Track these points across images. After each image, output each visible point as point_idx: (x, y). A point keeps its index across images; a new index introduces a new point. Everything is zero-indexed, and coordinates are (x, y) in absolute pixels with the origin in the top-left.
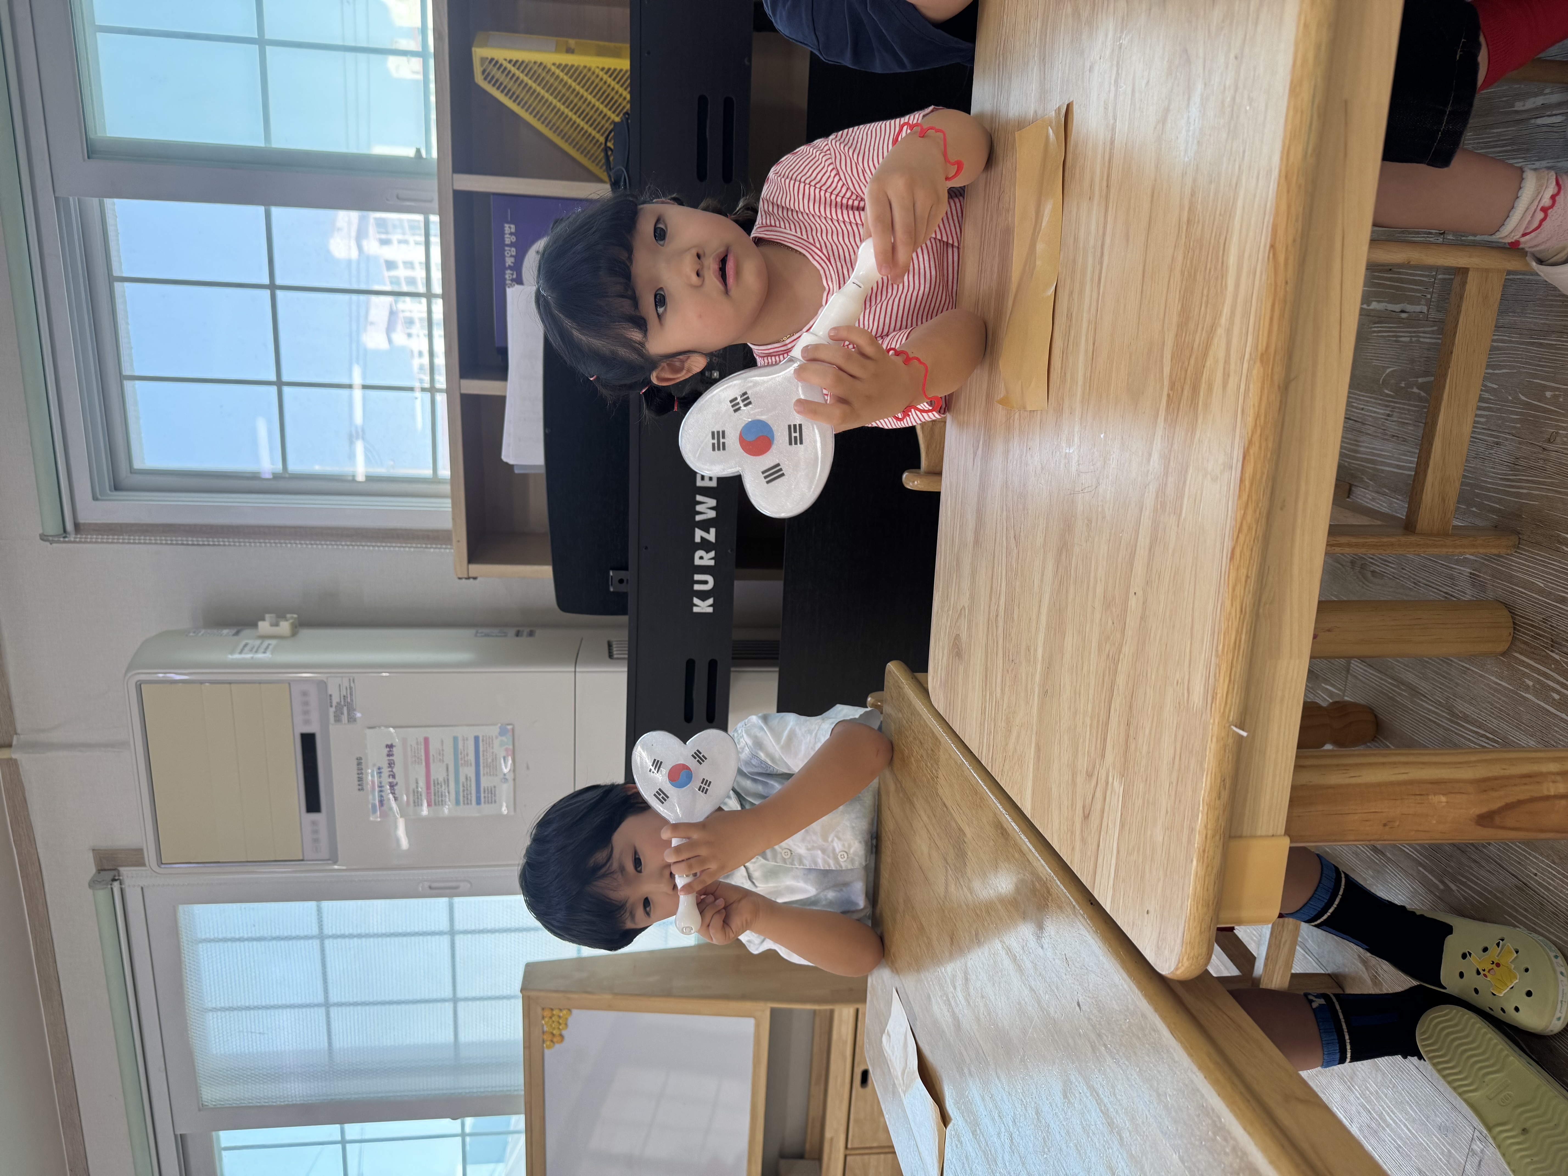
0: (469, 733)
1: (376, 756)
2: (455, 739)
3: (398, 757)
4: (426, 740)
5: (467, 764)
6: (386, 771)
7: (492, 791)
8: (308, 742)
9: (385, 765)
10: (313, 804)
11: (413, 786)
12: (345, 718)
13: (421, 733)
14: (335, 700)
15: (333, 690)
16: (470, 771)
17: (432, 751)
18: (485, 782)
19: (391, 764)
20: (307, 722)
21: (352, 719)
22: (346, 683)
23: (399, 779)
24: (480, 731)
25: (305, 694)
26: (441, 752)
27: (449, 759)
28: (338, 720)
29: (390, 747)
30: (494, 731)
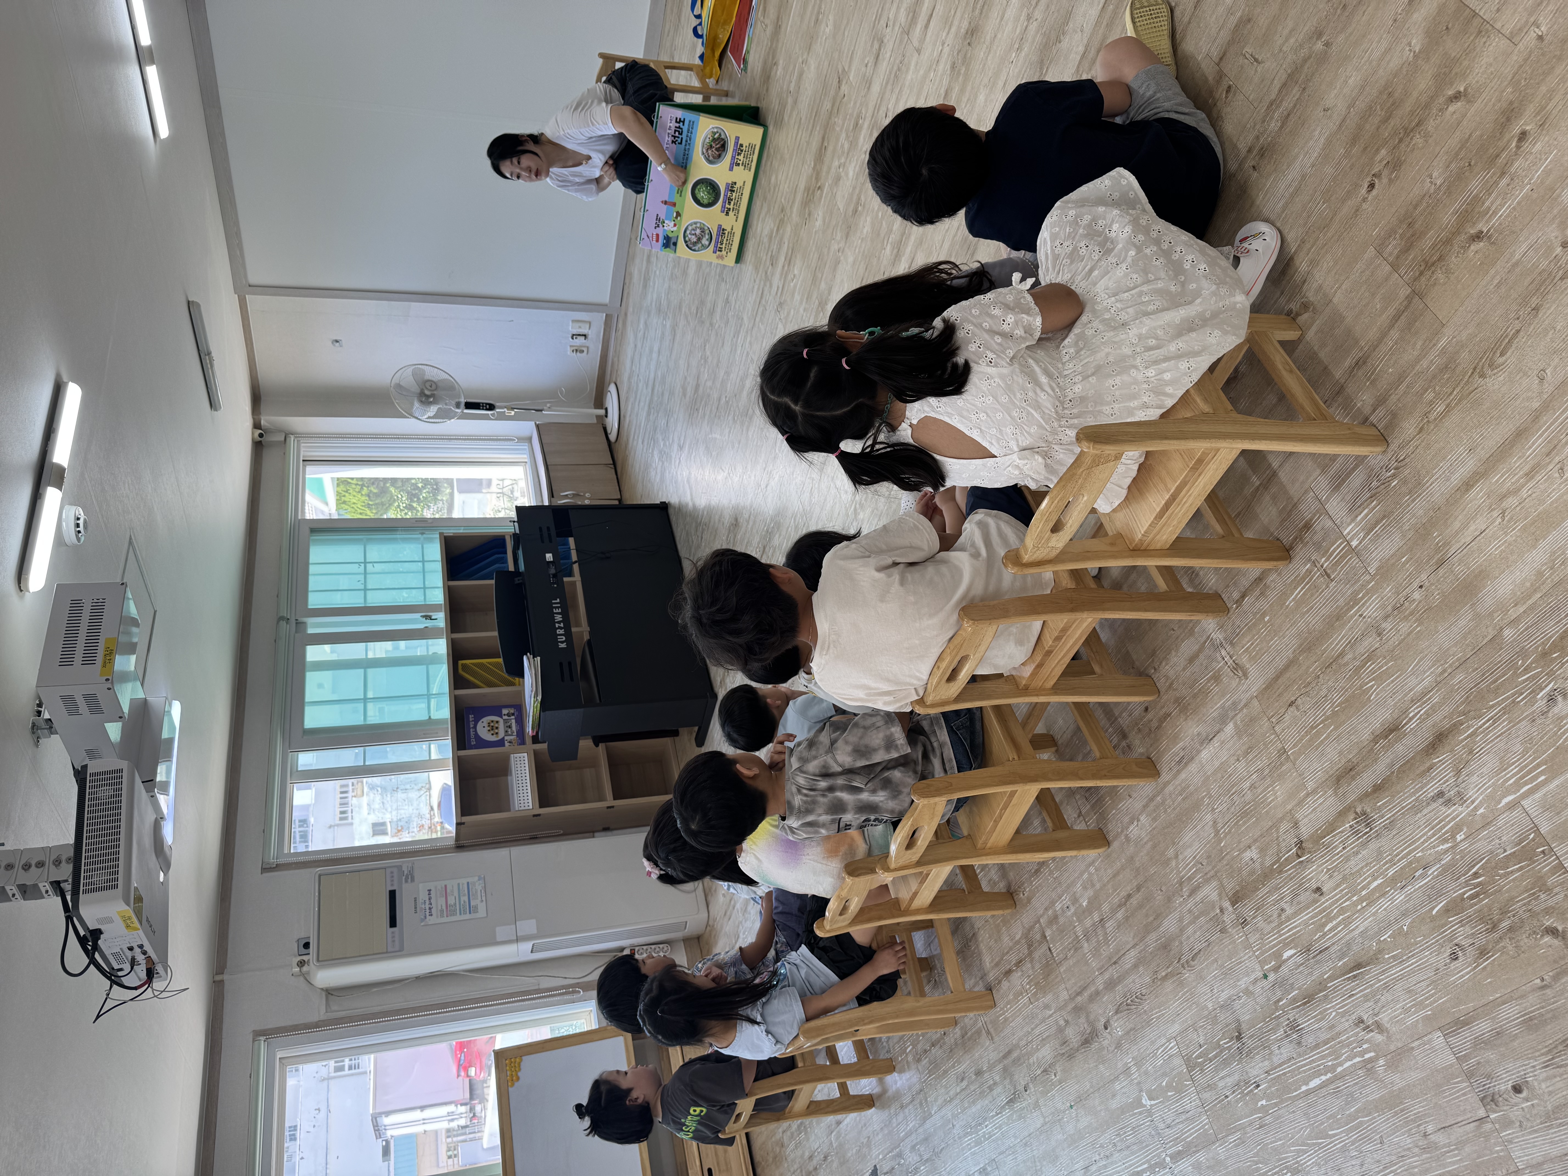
0: (465, 881)
1: (423, 896)
2: (459, 884)
3: (433, 895)
4: (446, 886)
5: (464, 895)
6: (427, 902)
7: (476, 907)
8: (392, 894)
9: (427, 899)
10: (393, 923)
11: (440, 908)
12: (409, 880)
13: (443, 883)
14: (406, 873)
15: (405, 869)
16: (466, 899)
17: (448, 891)
18: (472, 904)
19: (430, 899)
20: (392, 885)
21: (413, 880)
22: (410, 865)
23: (434, 905)
24: (470, 880)
25: (392, 873)
26: (452, 891)
27: (456, 894)
28: (406, 881)
29: (430, 890)
30: (476, 878)
